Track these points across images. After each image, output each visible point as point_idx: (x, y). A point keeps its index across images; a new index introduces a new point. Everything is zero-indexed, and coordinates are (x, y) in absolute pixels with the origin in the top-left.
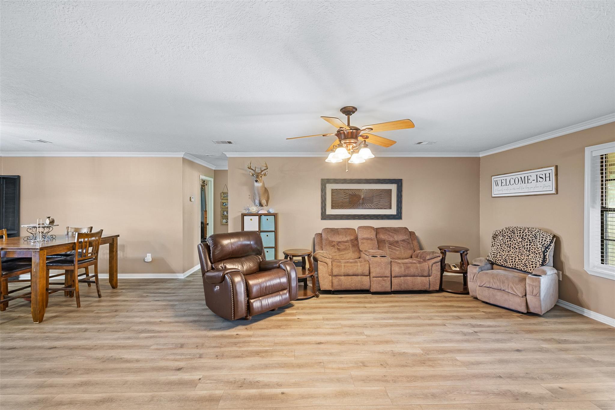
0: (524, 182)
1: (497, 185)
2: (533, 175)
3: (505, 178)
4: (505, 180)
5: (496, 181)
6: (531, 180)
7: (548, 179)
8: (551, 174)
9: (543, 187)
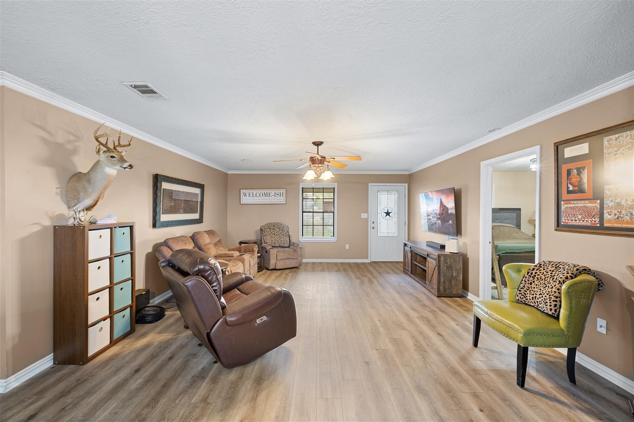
0: (266, 196)
1: (245, 196)
2: (272, 192)
3: (252, 192)
4: (252, 193)
5: (244, 193)
6: (271, 195)
7: (281, 195)
8: (283, 193)
9: (279, 200)
